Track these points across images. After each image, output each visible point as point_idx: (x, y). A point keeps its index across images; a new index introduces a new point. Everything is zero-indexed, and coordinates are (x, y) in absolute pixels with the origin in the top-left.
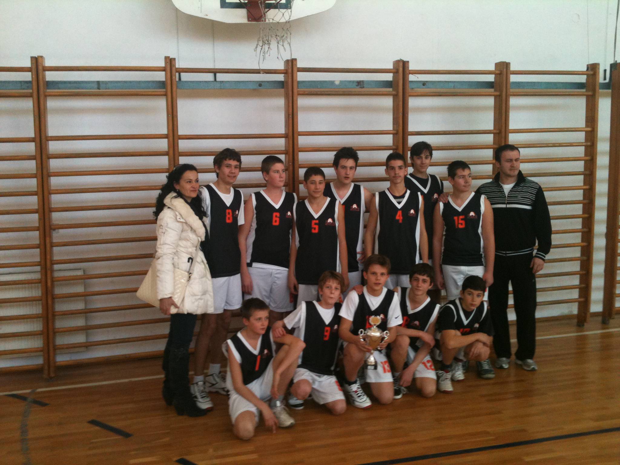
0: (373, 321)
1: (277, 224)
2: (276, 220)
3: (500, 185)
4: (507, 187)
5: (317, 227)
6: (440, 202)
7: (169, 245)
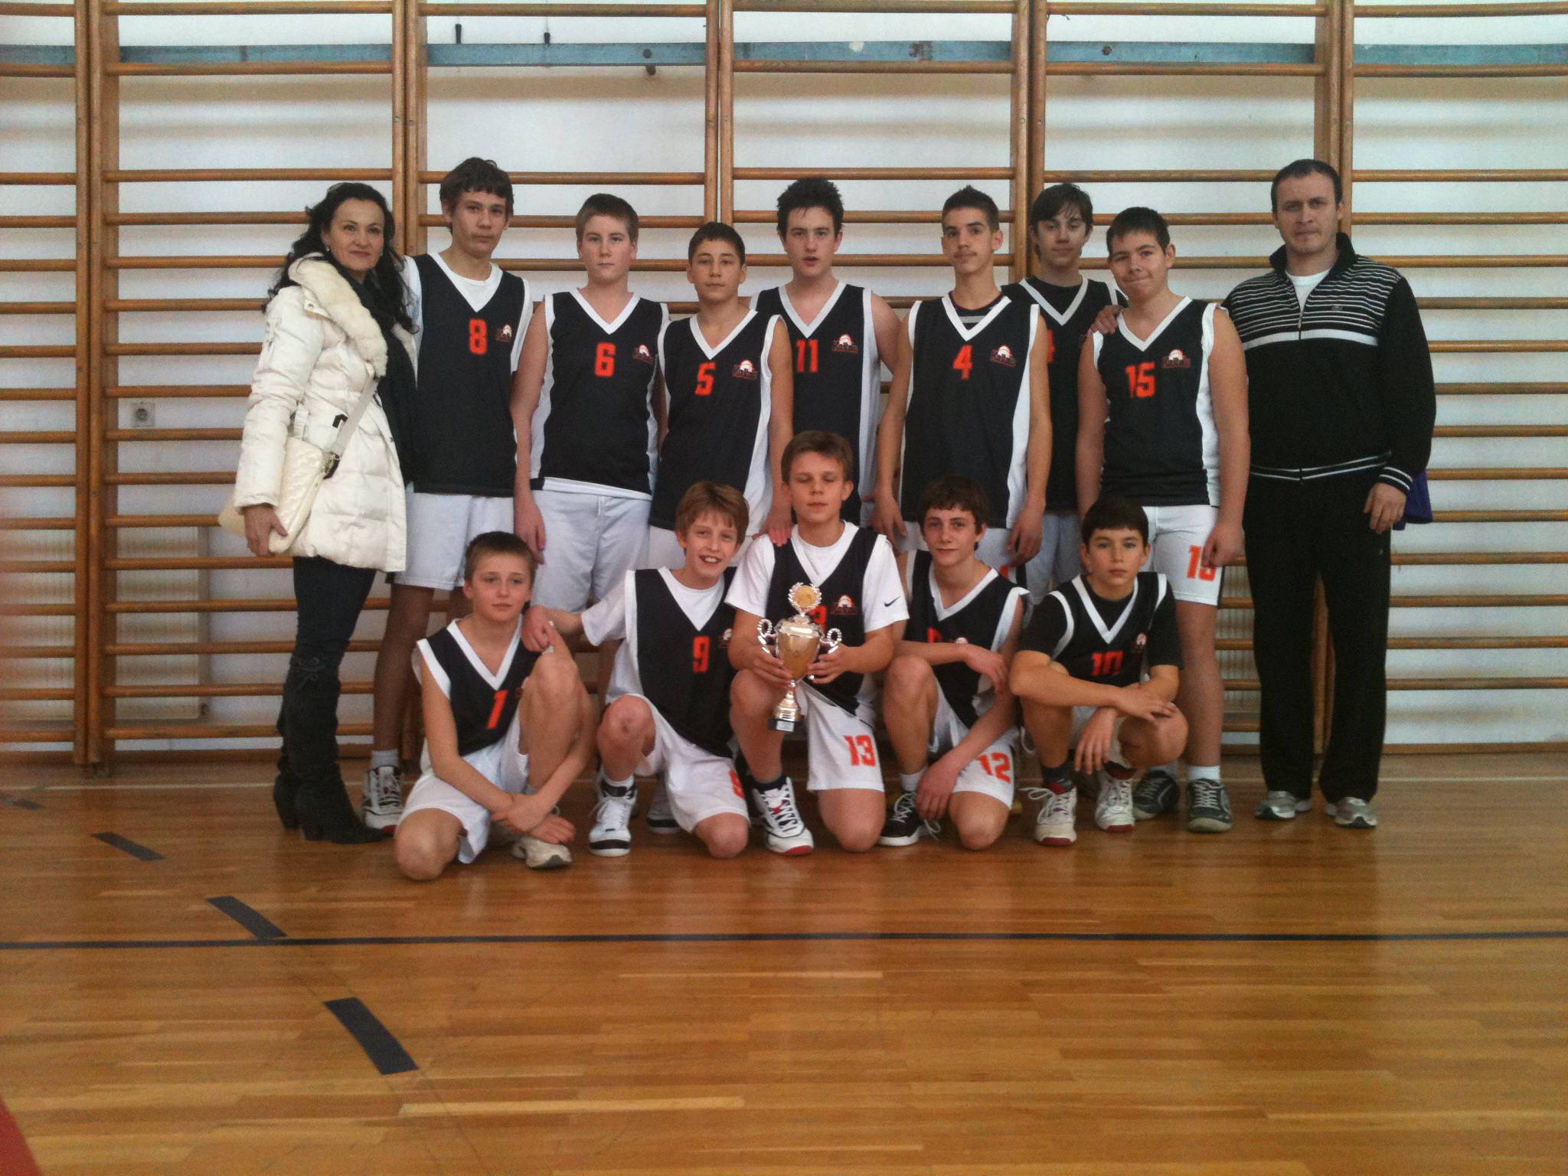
0: (799, 599)
1: (608, 372)
2: (604, 363)
3: (1286, 278)
4: (1305, 284)
5: (710, 380)
6: (1094, 332)
7: (279, 373)
